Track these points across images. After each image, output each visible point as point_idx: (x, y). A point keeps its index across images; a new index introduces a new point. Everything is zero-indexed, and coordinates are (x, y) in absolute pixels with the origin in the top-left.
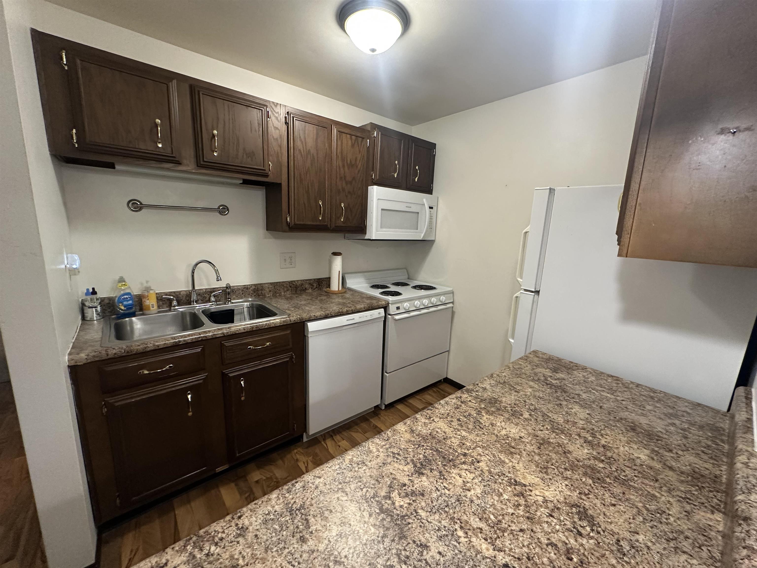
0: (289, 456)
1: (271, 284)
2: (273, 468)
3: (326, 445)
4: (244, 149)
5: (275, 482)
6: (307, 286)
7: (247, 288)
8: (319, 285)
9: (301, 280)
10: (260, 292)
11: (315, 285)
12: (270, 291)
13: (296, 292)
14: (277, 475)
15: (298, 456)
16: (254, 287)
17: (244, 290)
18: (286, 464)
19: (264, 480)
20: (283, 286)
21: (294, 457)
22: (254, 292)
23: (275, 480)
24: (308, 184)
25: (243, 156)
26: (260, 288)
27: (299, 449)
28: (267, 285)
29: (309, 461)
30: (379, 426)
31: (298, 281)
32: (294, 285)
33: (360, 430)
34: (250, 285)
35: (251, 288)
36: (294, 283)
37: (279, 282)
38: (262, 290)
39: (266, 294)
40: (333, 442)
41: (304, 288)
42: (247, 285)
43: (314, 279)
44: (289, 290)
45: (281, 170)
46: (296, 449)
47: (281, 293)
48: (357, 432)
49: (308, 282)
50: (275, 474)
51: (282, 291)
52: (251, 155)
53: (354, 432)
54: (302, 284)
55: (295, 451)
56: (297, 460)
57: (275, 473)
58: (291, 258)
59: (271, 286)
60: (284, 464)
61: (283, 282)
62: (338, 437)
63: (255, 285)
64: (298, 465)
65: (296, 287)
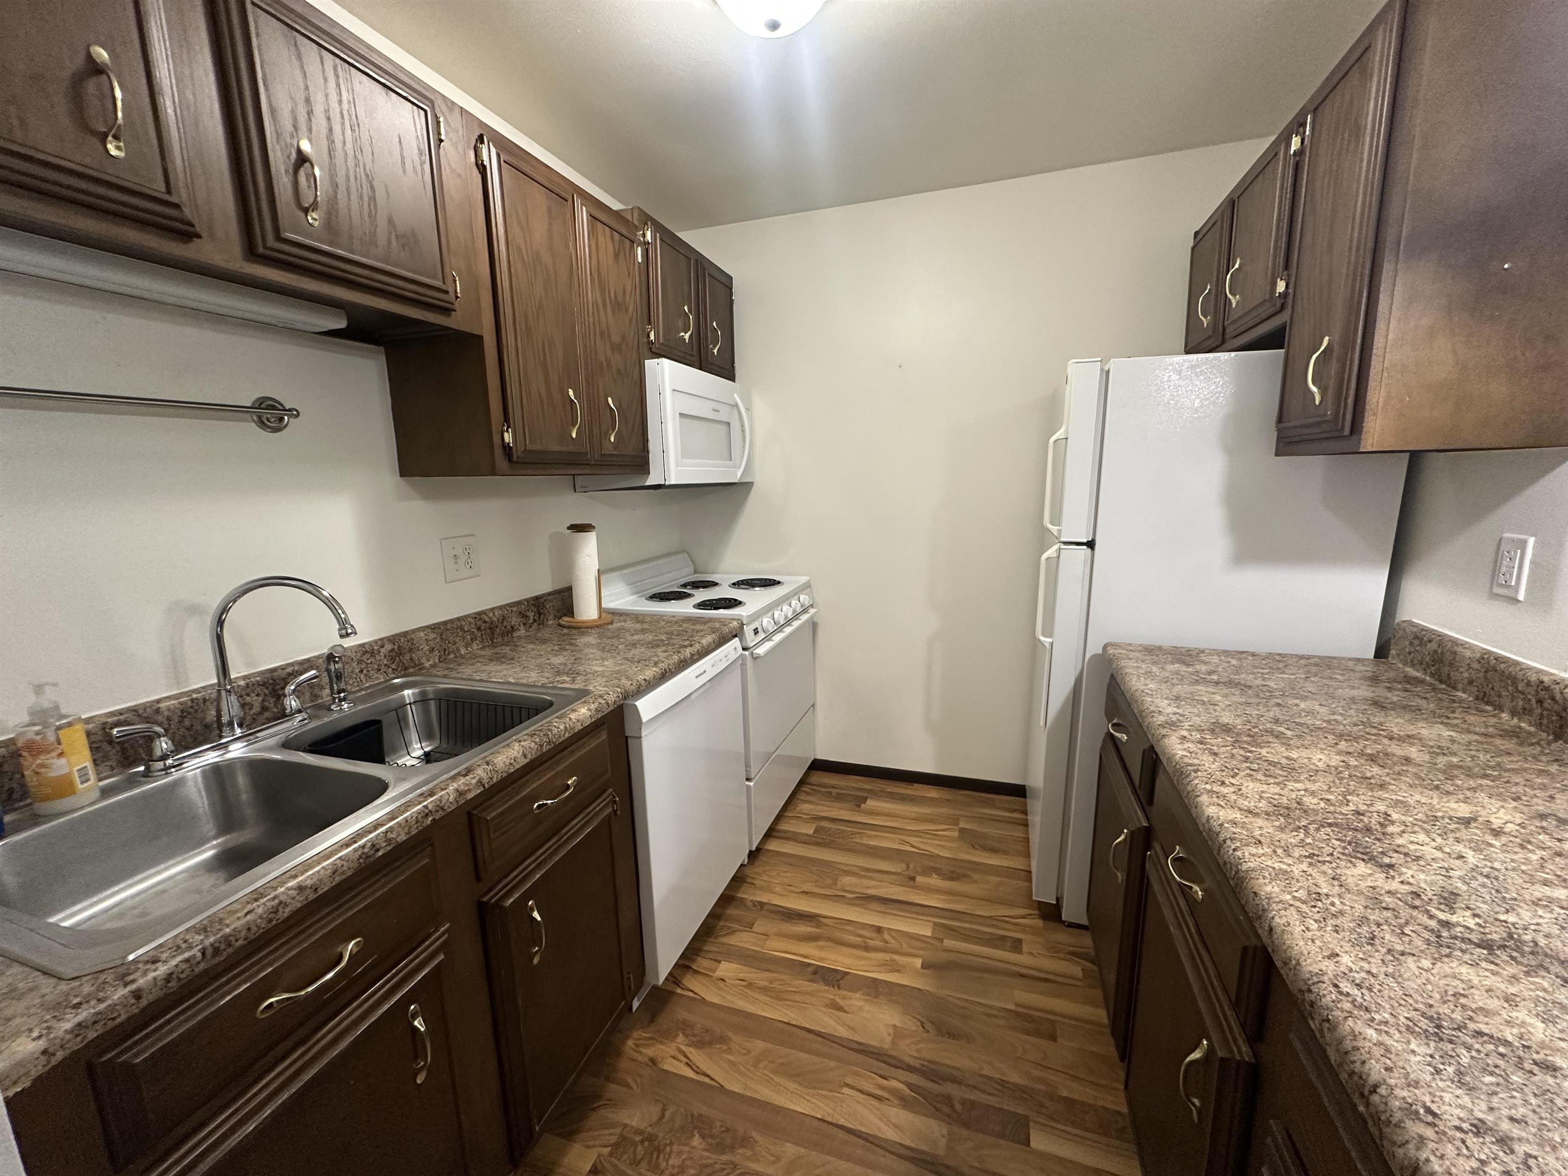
0: (623, 1064)
1: (433, 628)
2: (609, 1114)
3: (692, 991)
4: (390, 221)
5: (642, 1142)
6: (515, 620)
7: (372, 654)
8: (540, 614)
9: (500, 608)
10: (407, 657)
11: (531, 614)
12: (432, 650)
13: (492, 640)
14: (635, 1122)
15: (649, 1052)
16: (388, 647)
17: (364, 658)
18: (632, 1084)
19: (611, 1154)
20: (462, 628)
21: (640, 1058)
22: (393, 660)
23: (638, 1138)
24: (543, 343)
25: (389, 242)
26: (406, 646)
27: (636, 1034)
28: (422, 634)
29: (683, 1048)
30: (765, 900)
31: (492, 609)
32: (485, 622)
33: (736, 926)
34: (376, 642)
35: (383, 650)
36: (487, 619)
37: (451, 621)
38: (411, 650)
39: (424, 660)
40: (700, 978)
41: (509, 628)
42: (370, 643)
43: (527, 600)
44: (476, 639)
45: (478, 301)
46: (628, 1037)
47: (458, 650)
48: (733, 932)
49: (514, 609)
50: (626, 1125)
51: (461, 644)
52: (409, 240)
53: (727, 934)
54: (504, 618)
55: (630, 1043)
56: (653, 1061)
57: (627, 1121)
58: (468, 551)
59: (432, 636)
60: (628, 1086)
61: (459, 619)
62: (701, 963)
63: (392, 639)
64: (664, 1070)
65: (492, 628)
